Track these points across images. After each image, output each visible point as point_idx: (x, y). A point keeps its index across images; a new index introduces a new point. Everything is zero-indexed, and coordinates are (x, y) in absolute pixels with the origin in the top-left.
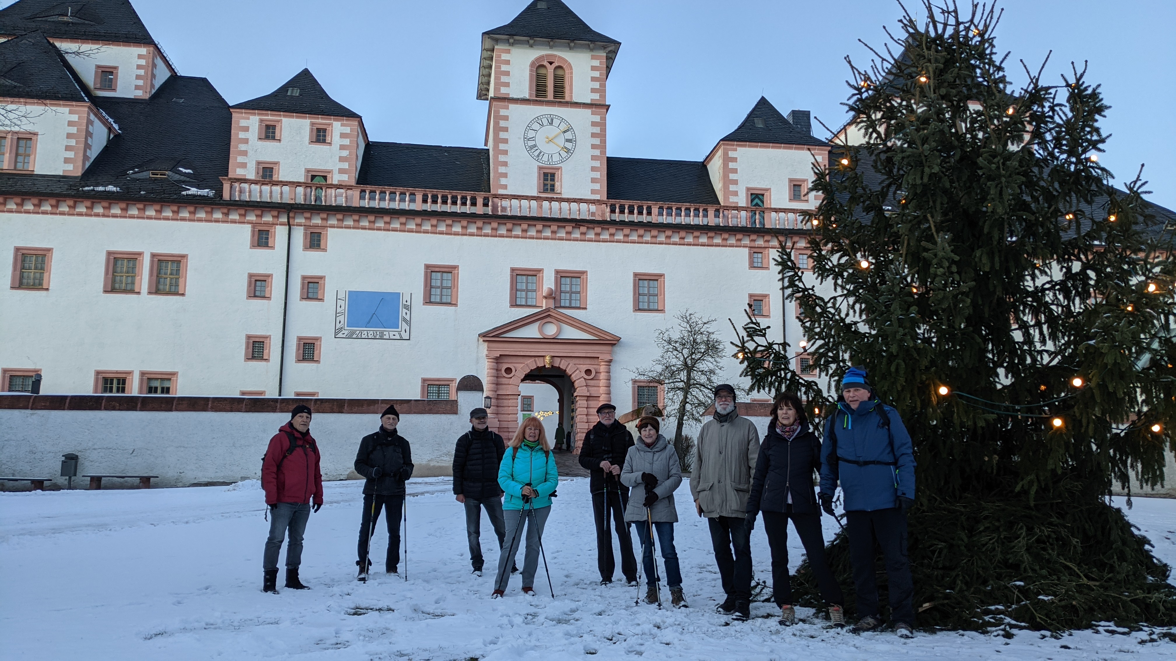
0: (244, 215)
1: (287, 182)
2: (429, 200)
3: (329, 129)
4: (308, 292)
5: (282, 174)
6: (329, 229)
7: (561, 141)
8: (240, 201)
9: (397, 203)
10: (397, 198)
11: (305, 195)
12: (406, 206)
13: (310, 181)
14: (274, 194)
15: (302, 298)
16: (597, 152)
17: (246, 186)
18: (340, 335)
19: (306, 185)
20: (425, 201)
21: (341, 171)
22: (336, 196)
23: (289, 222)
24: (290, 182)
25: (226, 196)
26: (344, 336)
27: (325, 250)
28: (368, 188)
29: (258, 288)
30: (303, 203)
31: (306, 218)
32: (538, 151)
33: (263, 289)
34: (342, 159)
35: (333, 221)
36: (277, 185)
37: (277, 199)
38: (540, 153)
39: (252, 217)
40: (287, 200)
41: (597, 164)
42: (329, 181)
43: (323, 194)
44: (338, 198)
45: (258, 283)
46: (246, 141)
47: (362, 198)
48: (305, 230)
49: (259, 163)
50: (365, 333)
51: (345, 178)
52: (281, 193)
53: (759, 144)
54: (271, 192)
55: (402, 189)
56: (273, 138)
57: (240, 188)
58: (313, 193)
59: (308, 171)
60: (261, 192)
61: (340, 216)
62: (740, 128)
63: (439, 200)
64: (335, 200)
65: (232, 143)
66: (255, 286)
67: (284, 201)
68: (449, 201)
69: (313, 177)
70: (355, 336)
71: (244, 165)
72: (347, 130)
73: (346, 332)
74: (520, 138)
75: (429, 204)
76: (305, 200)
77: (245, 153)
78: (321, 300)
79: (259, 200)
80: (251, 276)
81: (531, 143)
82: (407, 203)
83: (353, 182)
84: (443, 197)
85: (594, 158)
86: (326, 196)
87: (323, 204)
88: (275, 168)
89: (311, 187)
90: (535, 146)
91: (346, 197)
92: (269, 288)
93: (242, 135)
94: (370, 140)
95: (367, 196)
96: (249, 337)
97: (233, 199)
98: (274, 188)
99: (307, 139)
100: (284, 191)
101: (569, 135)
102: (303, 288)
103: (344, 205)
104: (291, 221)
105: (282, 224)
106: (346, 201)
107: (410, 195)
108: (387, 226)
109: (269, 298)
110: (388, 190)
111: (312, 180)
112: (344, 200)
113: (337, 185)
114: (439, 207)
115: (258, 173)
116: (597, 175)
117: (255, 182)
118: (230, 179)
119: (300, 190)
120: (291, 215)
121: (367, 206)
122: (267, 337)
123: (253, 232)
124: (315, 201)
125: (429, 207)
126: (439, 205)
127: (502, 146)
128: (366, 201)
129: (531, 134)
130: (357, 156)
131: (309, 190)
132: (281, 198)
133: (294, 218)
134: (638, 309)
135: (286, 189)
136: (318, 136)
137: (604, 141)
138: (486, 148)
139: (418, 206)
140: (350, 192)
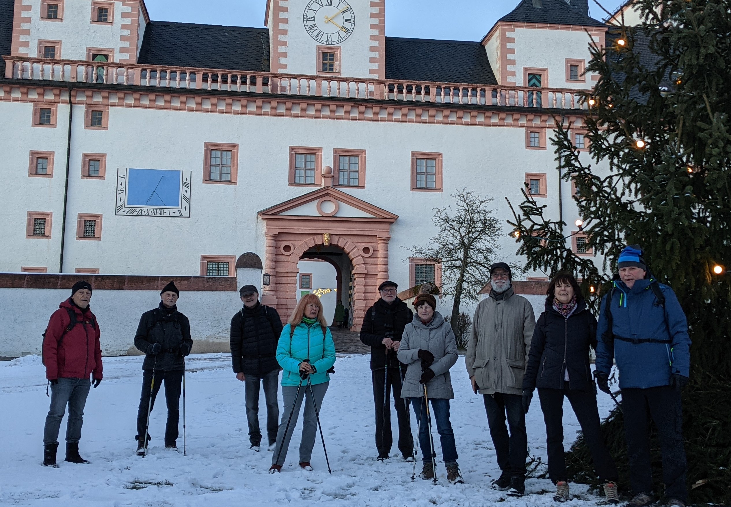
0: (27, 94)
1: (68, 61)
2: (210, 79)
3: (110, 8)
4: (89, 170)
5: (63, 54)
6: (110, 107)
7: (340, 21)
8: (22, 79)
9: (177, 82)
10: (178, 77)
11: (87, 74)
12: (186, 85)
13: (91, 60)
14: (56, 73)
15: (83, 176)
16: (376, 32)
17: (28, 64)
18: (121, 212)
19: (87, 64)
20: (205, 80)
21: (123, 50)
22: (117, 75)
23: (70, 100)
24: (72, 61)
25: (9, 74)
26: (125, 213)
27: (106, 128)
28: (149, 67)
29: (40, 166)
30: (84, 81)
31: (87, 97)
32: (318, 31)
33: (44, 166)
34: (123, 38)
35: (114, 100)
36: (59, 63)
37: (59, 77)
38: (320, 32)
39: (33, 96)
40: (68, 78)
41: (376, 44)
42: (110, 60)
43: (104, 73)
44: (119, 77)
45: (40, 161)
46: (28, 20)
47: (143, 76)
48: (87, 108)
49: (41, 42)
50: (146, 210)
51: (126, 57)
52: (63, 72)
53: (537, 25)
54: (53, 71)
55: (183, 68)
56: (56, 17)
57: (23, 66)
58: (94, 72)
59: (89, 50)
60: (43, 71)
61: (121, 95)
62: (517, 8)
63: (219, 79)
64: (117, 79)
65: (14, 23)
66: (37, 163)
67: (65, 80)
68: (229, 80)
69: (95, 56)
70: (135, 213)
71: (26, 44)
72: (129, 9)
73: (127, 210)
74: (299, 18)
75: (209, 83)
76: (87, 79)
77: (27, 32)
78: (103, 177)
79: (41, 79)
80: (33, 153)
81: (310, 23)
82: (187, 82)
83: (134, 61)
84: (223, 76)
85: (372, 38)
86: (107, 75)
87: (105, 82)
88: (57, 47)
89: (92, 66)
90: (314, 26)
91: (127, 76)
92: (51, 166)
93: (24, 14)
94: (151, 19)
95: (148, 75)
96: (30, 214)
97: (15, 77)
98: (56, 67)
99: (89, 18)
100: (65, 70)
101: (348, 16)
102: (84, 166)
103: (125, 84)
104: (73, 99)
105: (64, 102)
106: (127, 80)
107: (190, 74)
108: (168, 105)
109: (51, 176)
110: (169, 69)
111: (93, 60)
112: (125, 78)
113: (118, 64)
114: (219, 86)
115: (40, 52)
116: (376, 55)
117: (38, 61)
118: (13, 58)
119: (82, 69)
120: (73, 93)
121: (148, 85)
122: (48, 214)
123: (35, 110)
124: (97, 80)
125: (209, 86)
126: (219, 84)
127: (282, 26)
128: (147, 79)
129: (310, 14)
130: (138, 35)
131: (90, 68)
132: (63, 76)
133: (75, 96)
134: (415, 188)
135: (68, 67)
136: (100, 15)
137: (382, 22)
138: (266, 27)
139: (198, 85)
140: (131, 71)
